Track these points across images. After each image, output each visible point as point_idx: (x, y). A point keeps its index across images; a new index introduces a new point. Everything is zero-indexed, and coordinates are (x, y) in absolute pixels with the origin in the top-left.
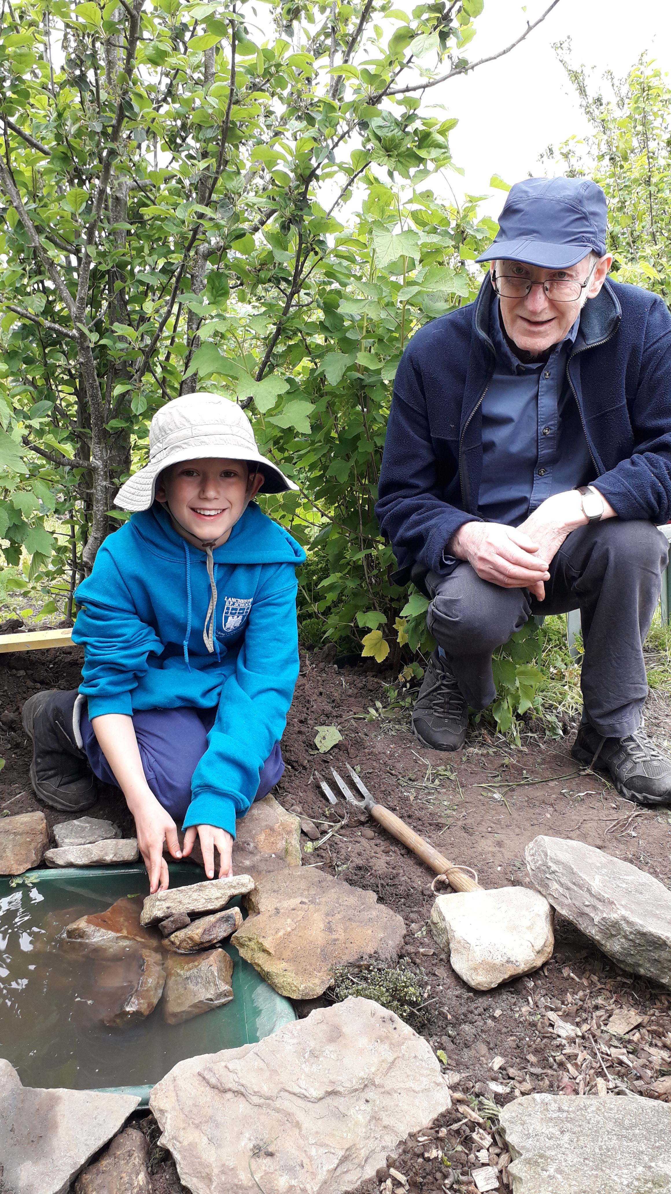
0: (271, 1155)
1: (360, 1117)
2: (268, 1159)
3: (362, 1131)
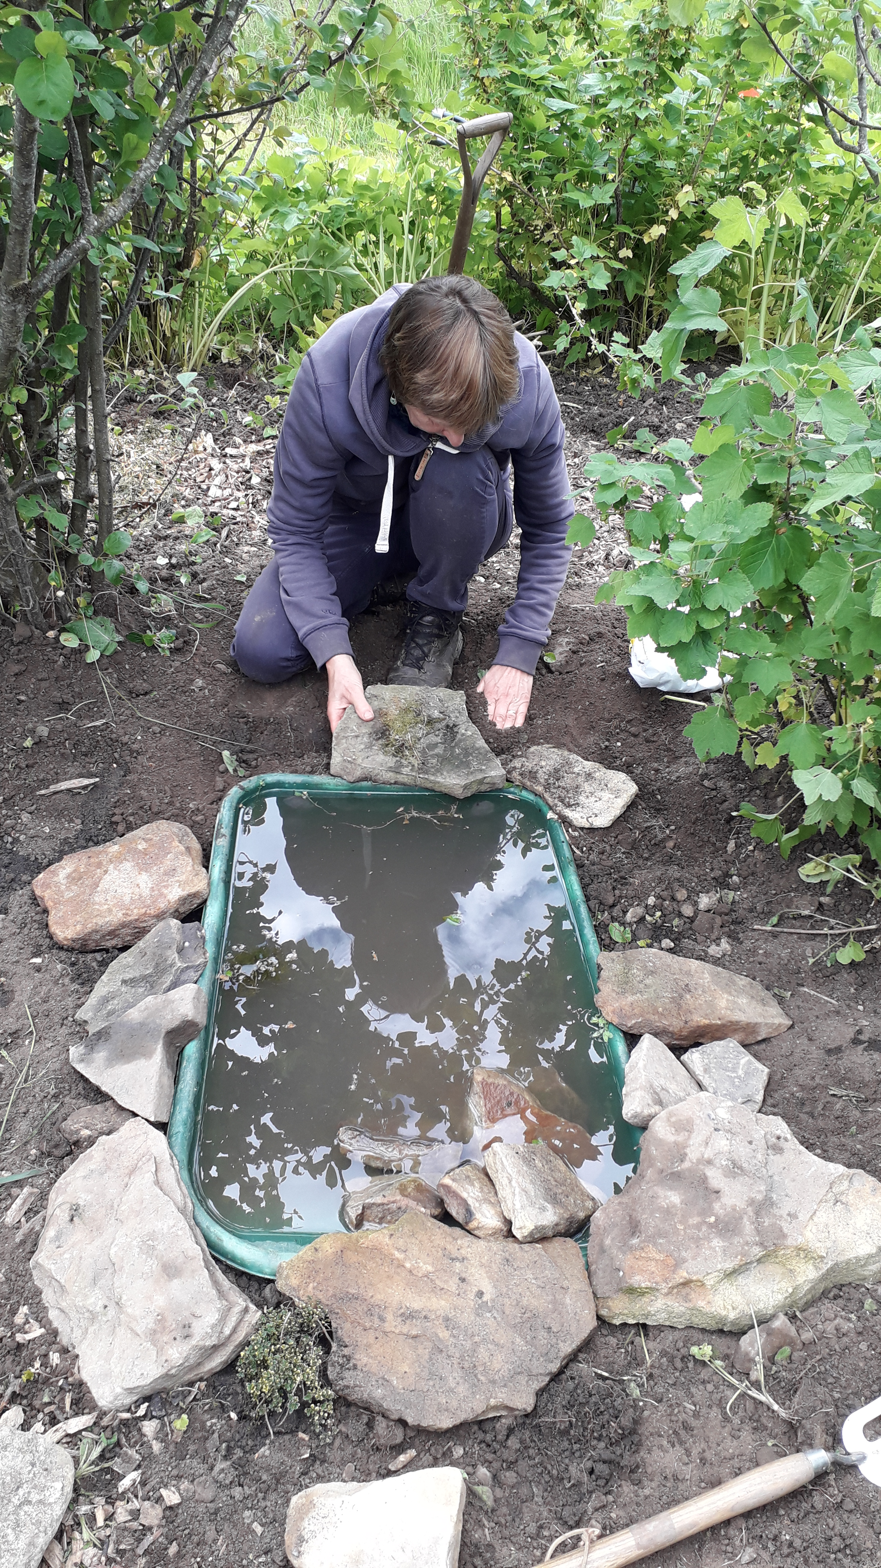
0: (72, 1220)
1: (92, 1300)
2: (69, 1219)
3: (79, 1302)
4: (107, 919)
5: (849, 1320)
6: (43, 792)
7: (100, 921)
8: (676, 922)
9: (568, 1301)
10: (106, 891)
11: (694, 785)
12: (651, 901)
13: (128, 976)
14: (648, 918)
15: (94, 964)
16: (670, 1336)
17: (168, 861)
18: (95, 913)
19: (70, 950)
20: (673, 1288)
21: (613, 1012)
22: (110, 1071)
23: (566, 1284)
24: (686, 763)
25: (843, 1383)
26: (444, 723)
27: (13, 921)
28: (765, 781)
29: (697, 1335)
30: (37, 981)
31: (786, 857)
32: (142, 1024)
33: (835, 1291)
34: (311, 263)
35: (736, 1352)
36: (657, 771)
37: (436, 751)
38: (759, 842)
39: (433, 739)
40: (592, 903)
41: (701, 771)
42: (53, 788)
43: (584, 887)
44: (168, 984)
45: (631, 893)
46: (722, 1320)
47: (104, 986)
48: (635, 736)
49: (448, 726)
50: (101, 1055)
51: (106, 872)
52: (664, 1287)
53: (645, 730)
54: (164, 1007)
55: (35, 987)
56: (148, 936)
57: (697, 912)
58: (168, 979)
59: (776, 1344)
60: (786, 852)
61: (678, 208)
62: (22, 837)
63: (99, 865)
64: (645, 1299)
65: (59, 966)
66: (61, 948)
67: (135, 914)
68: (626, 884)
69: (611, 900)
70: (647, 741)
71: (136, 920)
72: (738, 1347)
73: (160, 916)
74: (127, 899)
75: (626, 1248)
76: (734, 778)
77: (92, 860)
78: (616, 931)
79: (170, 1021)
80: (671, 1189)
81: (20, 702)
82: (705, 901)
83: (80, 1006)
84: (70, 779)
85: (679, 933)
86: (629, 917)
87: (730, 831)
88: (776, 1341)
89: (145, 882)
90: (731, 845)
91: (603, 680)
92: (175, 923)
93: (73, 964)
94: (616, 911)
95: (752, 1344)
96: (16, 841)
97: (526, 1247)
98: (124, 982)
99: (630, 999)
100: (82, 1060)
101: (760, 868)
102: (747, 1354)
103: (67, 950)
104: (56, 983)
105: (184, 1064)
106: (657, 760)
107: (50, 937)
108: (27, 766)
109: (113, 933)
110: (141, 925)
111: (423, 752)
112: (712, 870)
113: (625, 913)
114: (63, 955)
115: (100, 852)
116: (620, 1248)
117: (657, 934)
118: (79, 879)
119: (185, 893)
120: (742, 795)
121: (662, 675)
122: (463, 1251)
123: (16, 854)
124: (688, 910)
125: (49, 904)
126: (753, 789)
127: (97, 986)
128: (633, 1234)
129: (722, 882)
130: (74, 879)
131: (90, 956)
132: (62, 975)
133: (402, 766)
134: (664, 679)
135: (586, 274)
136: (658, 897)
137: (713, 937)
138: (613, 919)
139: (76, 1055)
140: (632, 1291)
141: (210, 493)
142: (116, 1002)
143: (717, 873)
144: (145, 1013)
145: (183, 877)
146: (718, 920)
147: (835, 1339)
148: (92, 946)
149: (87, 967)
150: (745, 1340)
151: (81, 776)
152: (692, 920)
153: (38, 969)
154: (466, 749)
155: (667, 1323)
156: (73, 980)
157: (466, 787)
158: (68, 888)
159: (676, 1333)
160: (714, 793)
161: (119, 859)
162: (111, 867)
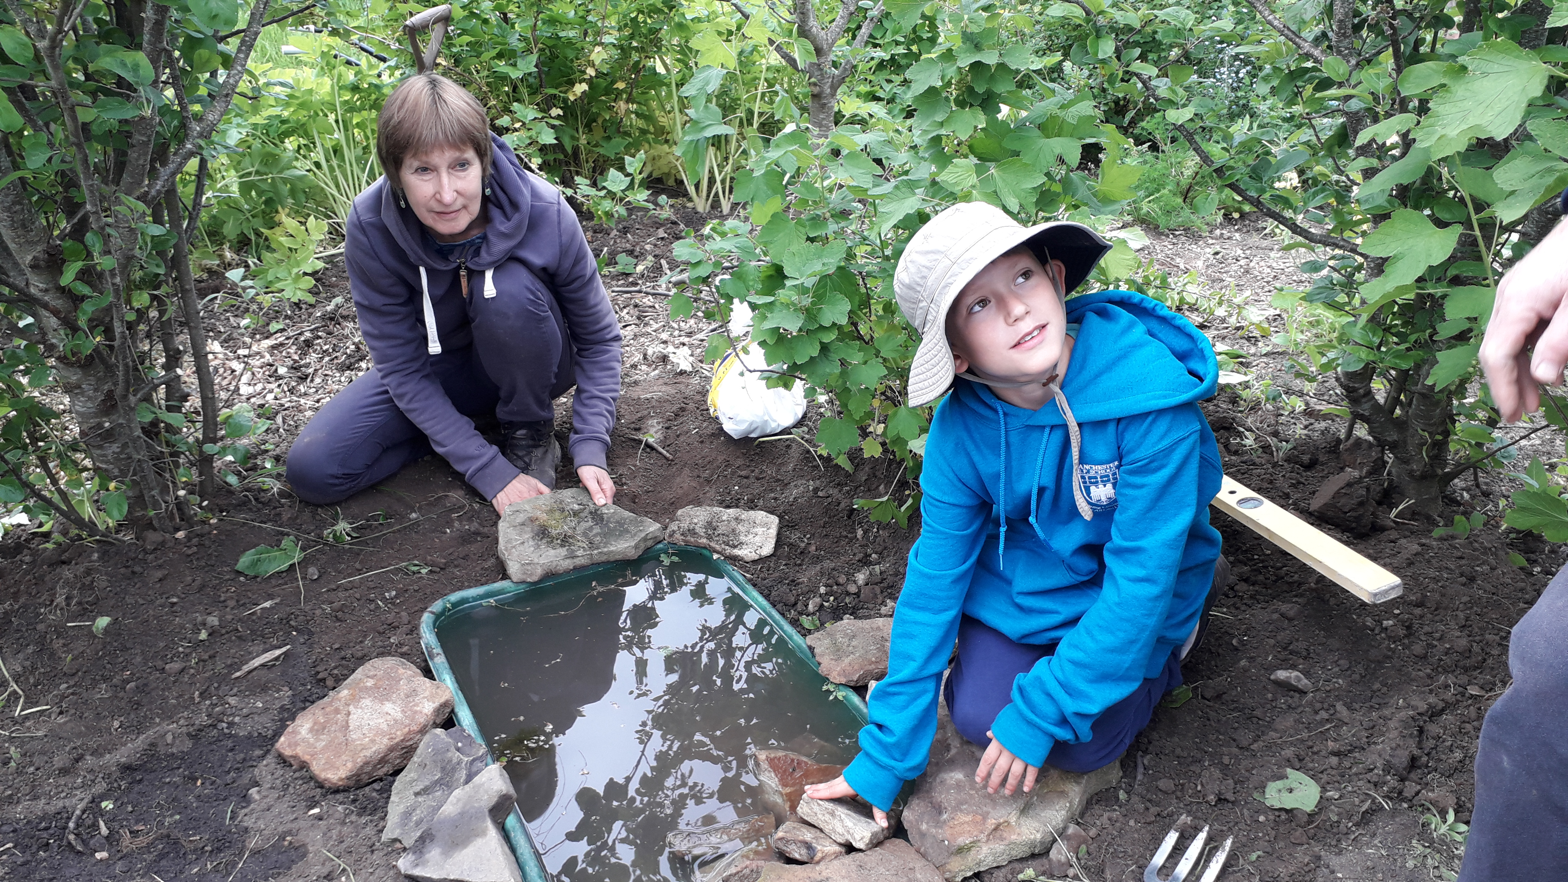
4: (374, 749)
5: (1115, 810)
6: (238, 674)
7: (368, 753)
8: (847, 600)
9: (919, 876)
10: (360, 727)
11: (810, 499)
12: (822, 590)
13: (418, 789)
14: (826, 604)
15: (374, 794)
16: (1000, 874)
17: (404, 686)
18: (359, 748)
19: (346, 790)
20: (989, 835)
21: (839, 675)
22: (450, 861)
23: (911, 865)
24: (796, 486)
25: (1130, 853)
26: (587, 511)
27: (272, 788)
28: (864, 478)
29: (1017, 866)
30: (324, 829)
31: (905, 526)
32: (462, 814)
33: (1096, 797)
34: (257, 173)
35: (1050, 865)
36: (775, 499)
37: (595, 532)
38: (879, 524)
39: (584, 525)
40: (779, 606)
41: (811, 488)
42: (246, 668)
43: (767, 597)
44: (464, 777)
45: (805, 589)
46: (1033, 844)
47: (397, 806)
48: (747, 477)
49: (591, 513)
50: (434, 853)
51: (349, 714)
52: (983, 837)
53: (753, 471)
54: (476, 792)
55: (325, 834)
56: (418, 751)
57: (859, 588)
58: (463, 774)
59: (1075, 846)
60: (904, 522)
61: (594, 66)
62: (237, 719)
63: (337, 711)
64: (973, 852)
65: (340, 808)
66: (337, 791)
67: (399, 735)
68: (798, 584)
69: (793, 599)
70: (758, 479)
71: (402, 741)
72: (1050, 861)
73: (423, 731)
74: (384, 727)
75: (939, 824)
76: (838, 485)
77: (328, 710)
78: (806, 621)
79: (488, 799)
80: (952, 771)
81: (173, 604)
82: (861, 578)
83: (381, 831)
84: (258, 656)
85: (853, 608)
86: (811, 607)
87: (854, 522)
88: (1074, 843)
89: (393, 709)
90: (860, 533)
91: (702, 442)
92: (439, 731)
93: (354, 801)
94: (800, 606)
95: (1059, 853)
96: (231, 725)
97: (868, 852)
98: (417, 794)
99: (847, 661)
100: (417, 865)
101: (889, 542)
102: (1059, 861)
103: (344, 791)
104: (344, 823)
105: (512, 835)
106: (772, 491)
107: (320, 785)
108: (210, 657)
109: (383, 761)
110: (408, 744)
111: (585, 534)
112: (854, 555)
113: (806, 606)
114: (340, 797)
115: (332, 701)
116: (935, 827)
117: (837, 614)
118: (324, 728)
119: (437, 704)
120: (851, 495)
121: (751, 424)
122: (824, 874)
123: (236, 736)
124: (853, 589)
125: (306, 758)
126: (857, 488)
127: (390, 808)
128: (940, 813)
129: (866, 562)
130: (317, 731)
131: (367, 789)
132: (346, 815)
133: (573, 551)
134: (754, 426)
135: (533, 133)
136: (826, 586)
137: (880, 601)
138: (801, 614)
139: (408, 864)
140: (961, 851)
141: (241, 392)
142: (418, 812)
143: (860, 556)
144: (460, 805)
145: (427, 693)
146: (877, 589)
147: (1111, 827)
148: (365, 779)
149: (371, 800)
150: (1053, 854)
151: (266, 651)
152: (858, 594)
153: (320, 818)
154: (617, 522)
155: (995, 865)
156: (360, 815)
157: (636, 547)
158: (318, 740)
159: (1003, 870)
160: (830, 500)
161: (354, 699)
162: (351, 708)
